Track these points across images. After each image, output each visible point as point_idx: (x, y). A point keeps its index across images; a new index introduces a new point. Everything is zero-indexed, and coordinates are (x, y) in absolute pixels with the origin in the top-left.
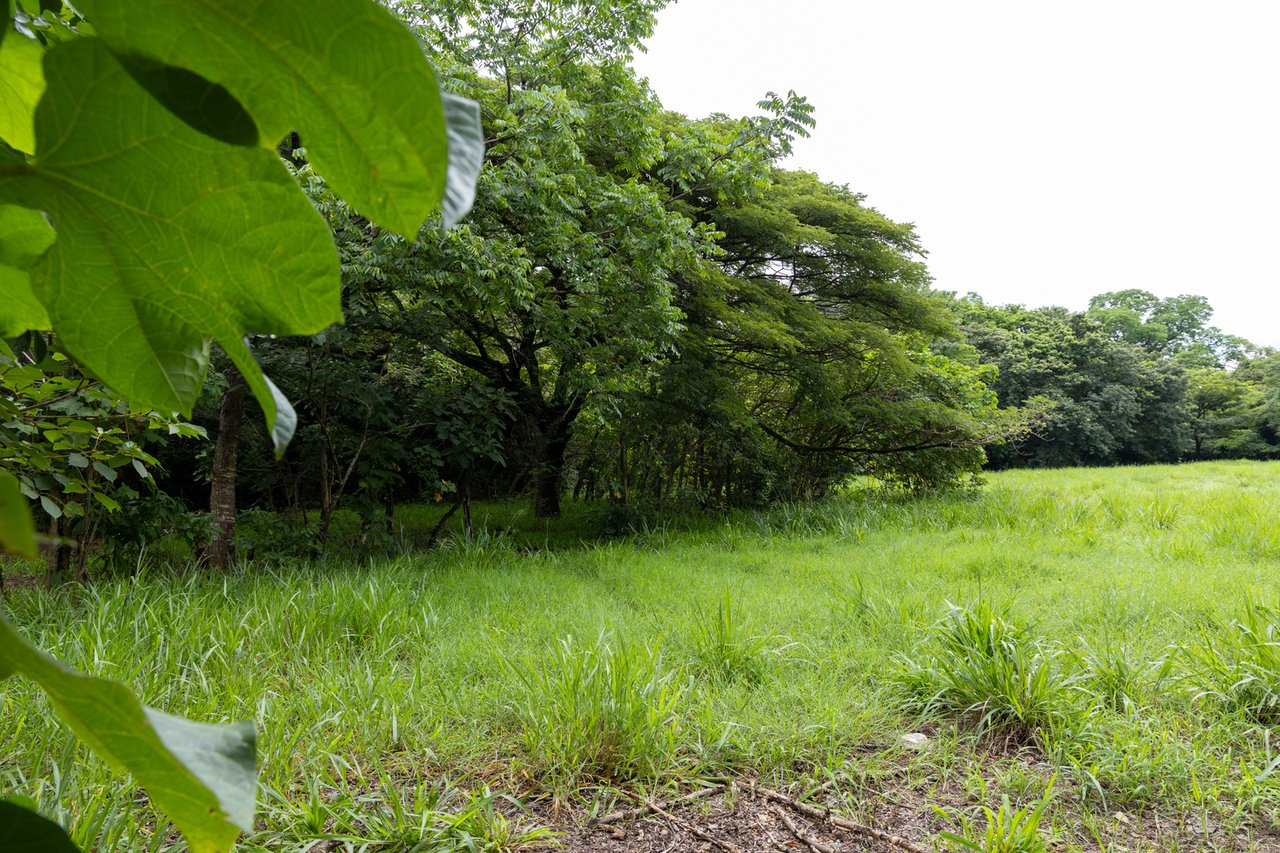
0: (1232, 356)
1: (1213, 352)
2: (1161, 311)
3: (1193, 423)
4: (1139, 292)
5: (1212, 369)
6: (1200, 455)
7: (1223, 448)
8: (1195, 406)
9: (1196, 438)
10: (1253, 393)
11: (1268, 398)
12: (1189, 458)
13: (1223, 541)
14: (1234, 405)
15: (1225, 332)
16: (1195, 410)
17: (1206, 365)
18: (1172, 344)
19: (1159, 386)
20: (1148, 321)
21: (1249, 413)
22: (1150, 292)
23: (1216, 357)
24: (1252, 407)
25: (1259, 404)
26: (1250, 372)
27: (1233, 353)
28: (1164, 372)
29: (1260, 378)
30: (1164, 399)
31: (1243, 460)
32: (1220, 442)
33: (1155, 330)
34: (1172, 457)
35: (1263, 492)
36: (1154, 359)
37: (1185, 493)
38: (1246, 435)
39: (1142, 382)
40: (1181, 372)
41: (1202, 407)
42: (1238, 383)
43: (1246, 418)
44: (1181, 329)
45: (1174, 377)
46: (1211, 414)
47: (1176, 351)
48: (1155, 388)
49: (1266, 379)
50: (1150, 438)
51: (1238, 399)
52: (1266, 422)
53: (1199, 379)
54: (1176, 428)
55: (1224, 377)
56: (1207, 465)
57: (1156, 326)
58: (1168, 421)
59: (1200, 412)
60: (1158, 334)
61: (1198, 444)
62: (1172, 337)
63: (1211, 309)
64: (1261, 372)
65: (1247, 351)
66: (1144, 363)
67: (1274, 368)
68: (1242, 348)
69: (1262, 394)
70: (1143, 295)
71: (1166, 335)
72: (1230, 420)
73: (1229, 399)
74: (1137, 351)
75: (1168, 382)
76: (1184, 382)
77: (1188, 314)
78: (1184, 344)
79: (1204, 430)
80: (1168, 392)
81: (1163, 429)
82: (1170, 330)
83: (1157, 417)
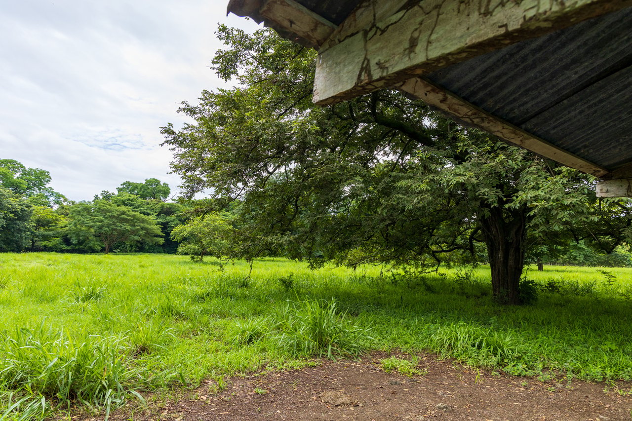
0: (57, 202)
1: (48, 199)
2: (26, 174)
3: (32, 233)
4: (15, 162)
5: (46, 207)
6: (34, 249)
7: (45, 246)
8: (35, 225)
9: (33, 240)
10: (63, 221)
11: (69, 224)
12: (27, 250)
13: (28, 293)
14: (54, 226)
15: (55, 191)
16: (34, 226)
17: (44, 205)
18: (28, 192)
19: (18, 212)
20: (18, 178)
21: (60, 230)
22: (22, 163)
23: (49, 202)
24: (62, 227)
25: (65, 226)
26: (64, 212)
27: (58, 201)
28: (21, 205)
29: (67, 215)
30: (19, 219)
31: (54, 253)
32: (44, 243)
33: (20, 183)
34: (18, 249)
35: (57, 268)
36: (17, 198)
37: (18, 268)
38: (56, 241)
39: (8, 209)
40: (30, 206)
41: (39, 225)
42: (57, 215)
43: (58, 233)
44: (34, 185)
45: (26, 209)
46: (42, 229)
47: (30, 196)
48: (15, 213)
49: (70, 215)
50: (8, 238)
51: (56, 223)
52: (67, 235)
53: (39, 211)
54: (23, 234)
55: (51, 212)
56: (36, 254)
57: (22, 181)
58: (20, 230)
59: (37, 228)
60: (22, 185)
61: (33, 243)
62: (29, 188)
63: (50, 178)
64: (68, 212)
65: (64, 201)
66: (12, 199)
67: (74, 211)
68: (62, 199)
69: (67, 222)
70: (17, 164)
71: (26, 187)
72: (51, 233)
73: (51, 223)
74: (8, 192)
75: (22, 210)
76: (31, 212)
77: (39, 178)
78: (35, 193)
79: (37, 237)
80: (22, 216)
81: (16, 234)
82: (29, 184)
83: (14, 228)
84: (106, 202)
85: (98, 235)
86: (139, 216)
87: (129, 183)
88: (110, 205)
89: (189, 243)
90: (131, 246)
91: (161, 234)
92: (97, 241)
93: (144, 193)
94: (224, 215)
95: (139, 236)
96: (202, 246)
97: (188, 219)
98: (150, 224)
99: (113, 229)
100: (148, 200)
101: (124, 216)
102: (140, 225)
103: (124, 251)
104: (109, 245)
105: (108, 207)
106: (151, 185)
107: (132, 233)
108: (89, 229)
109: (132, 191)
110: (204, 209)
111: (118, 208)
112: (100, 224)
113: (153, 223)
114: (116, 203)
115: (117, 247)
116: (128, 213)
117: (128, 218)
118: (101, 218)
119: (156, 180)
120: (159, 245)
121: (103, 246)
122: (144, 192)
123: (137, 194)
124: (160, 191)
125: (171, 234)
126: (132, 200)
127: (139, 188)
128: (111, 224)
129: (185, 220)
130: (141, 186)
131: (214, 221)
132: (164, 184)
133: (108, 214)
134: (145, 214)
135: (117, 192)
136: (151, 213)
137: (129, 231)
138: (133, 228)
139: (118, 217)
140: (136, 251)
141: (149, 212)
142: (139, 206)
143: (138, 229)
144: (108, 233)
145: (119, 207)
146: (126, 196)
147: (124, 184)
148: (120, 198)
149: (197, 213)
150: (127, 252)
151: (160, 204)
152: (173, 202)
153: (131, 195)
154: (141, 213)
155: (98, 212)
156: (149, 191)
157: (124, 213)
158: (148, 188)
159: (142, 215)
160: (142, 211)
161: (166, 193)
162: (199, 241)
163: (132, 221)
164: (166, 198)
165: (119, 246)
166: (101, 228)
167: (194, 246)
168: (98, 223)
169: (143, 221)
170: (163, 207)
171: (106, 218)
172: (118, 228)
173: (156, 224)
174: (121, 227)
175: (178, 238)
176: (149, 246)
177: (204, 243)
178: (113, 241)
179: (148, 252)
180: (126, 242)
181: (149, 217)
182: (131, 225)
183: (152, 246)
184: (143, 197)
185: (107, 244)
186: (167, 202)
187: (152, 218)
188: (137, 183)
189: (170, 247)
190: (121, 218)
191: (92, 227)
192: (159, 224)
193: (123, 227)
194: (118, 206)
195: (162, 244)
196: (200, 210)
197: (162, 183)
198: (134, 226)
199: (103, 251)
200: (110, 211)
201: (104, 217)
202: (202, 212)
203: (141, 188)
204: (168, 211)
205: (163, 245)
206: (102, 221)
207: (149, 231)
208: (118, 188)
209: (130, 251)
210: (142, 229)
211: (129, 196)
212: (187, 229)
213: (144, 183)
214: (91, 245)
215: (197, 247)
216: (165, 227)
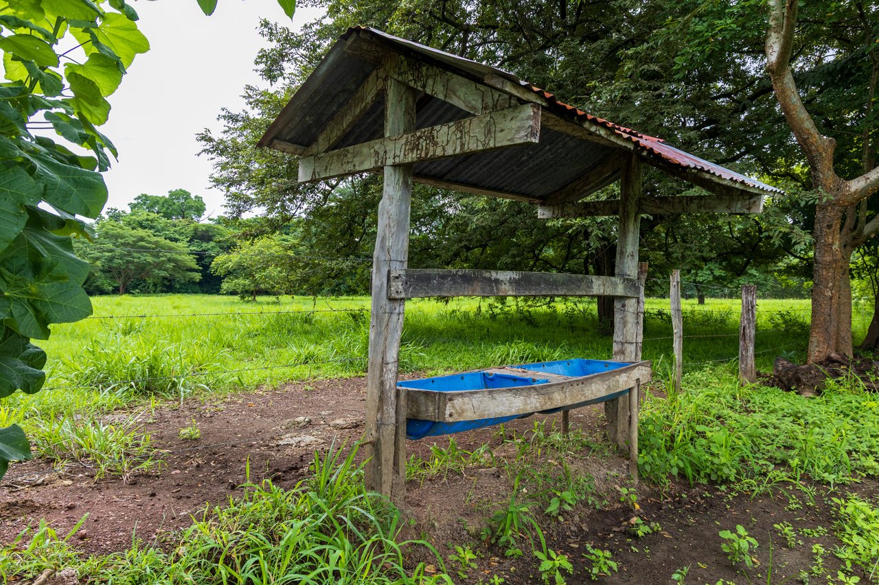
84: (115, 224)
85: (107, 271)
86: (163, 242)
87: (146, 196)
88: (121, 228)
89: (237, 278)
90: (155, 285)
91: (197, 267)
92: (106, 278)
93: (169, 211)
94: (284, 240)
95: (166, 270)
96: (254, 281)
97: (234, 245)
98: (180, 254)
99: (128, 262)
100: (174, 220)
101: (143, 243)
102: (166, 256)
103: (146, 291)
104: (124, 284)
105: (119, 230)
106: (178, 199)
107: (155, 267)
108: (94, 262)
109: (150, 208)
110: (255, 232)
111: (133, 232)
112: (110, 254)
113: (184, 252)
114: (130, 225)
115: (135, 287)
116: (147, 238)
117: (149, 245)
118: (111, 246)
119: (185, 192)
120: (194, 283)
121: (115, 285)
122: (168, 208)
123: (158, 213)
124: (190, 208)
125: (212, 266)
126: (152, 221)
127: (161, 203)
128: (125, 255)
129: (229, 248)
130: (163, 200)
131: (269, 247)
132: (196, 197)
133: (119, 240)
134: (172, 239)
135: (130, 209)
136: (181, 238)
137: (150, 264)
138: (156, 260)
139: (134, 245)
140: (162, 292)
141: (177, 236)
142: (163, 229)
143: (163, 261)
144: (123, 267)
145: (135, 231)
146: (143, 215)
147: (138, 198)
148: (134, 217)
149: (245, 236)
150: (149, 293)
151: (192, 225)
152: (211, 222)
153: (150, 214)
154: (166, 239)
155: (105, 238)
156: (175, 207)
157: (142, 239)
158: (174, 204)
159: (168, 241)
160: (168, 236)
161: (200, 209)
162: (250, 275)
163: (156, 250)
164: (200, 216)
165: (139, 285)
166: (111, 260)
167: (243, 282)
168: (107, 254)
169: (170, 249)
170: (196, 230)
171: (117, 247)
172: (136, 260)
173: (189, 254)
174: (139, 258)
175: (221, 271)
176: (181, 284)
177: (257, 276)
178: (129, 279)
179: (179, 292)
180: (147, 279)
181: (179, 244)
182: (153, 256)
183: (184, 284)
184: (168, 216)
185: (121, 282)
186: (201, 223)
187: (182, 245)
188: (157, 197)
189: (210, 284)
190: (137, 245)
191: (97, 259)
192: (193, 254)
193: (143, 258)
194: (133, 228)
195: (198, 280)
196: (248, 233)
197: (193, 196)
198: (158, 257)
199: (116, 291)
200: (122, 237)
201: (114, 244)
202: (251, 235)
203: (163, 204)
204: (204, 236)
205: (200, 283)
206: (111, 251)
207: (179, 263)
208: (131, 204)
209: (155, 292)
210: (169, 260)
211: (148, 215)
212: (234, 258)
213: (167, 196)
214: (98, 283)
215: (247, 282)
216: (201, 257)
